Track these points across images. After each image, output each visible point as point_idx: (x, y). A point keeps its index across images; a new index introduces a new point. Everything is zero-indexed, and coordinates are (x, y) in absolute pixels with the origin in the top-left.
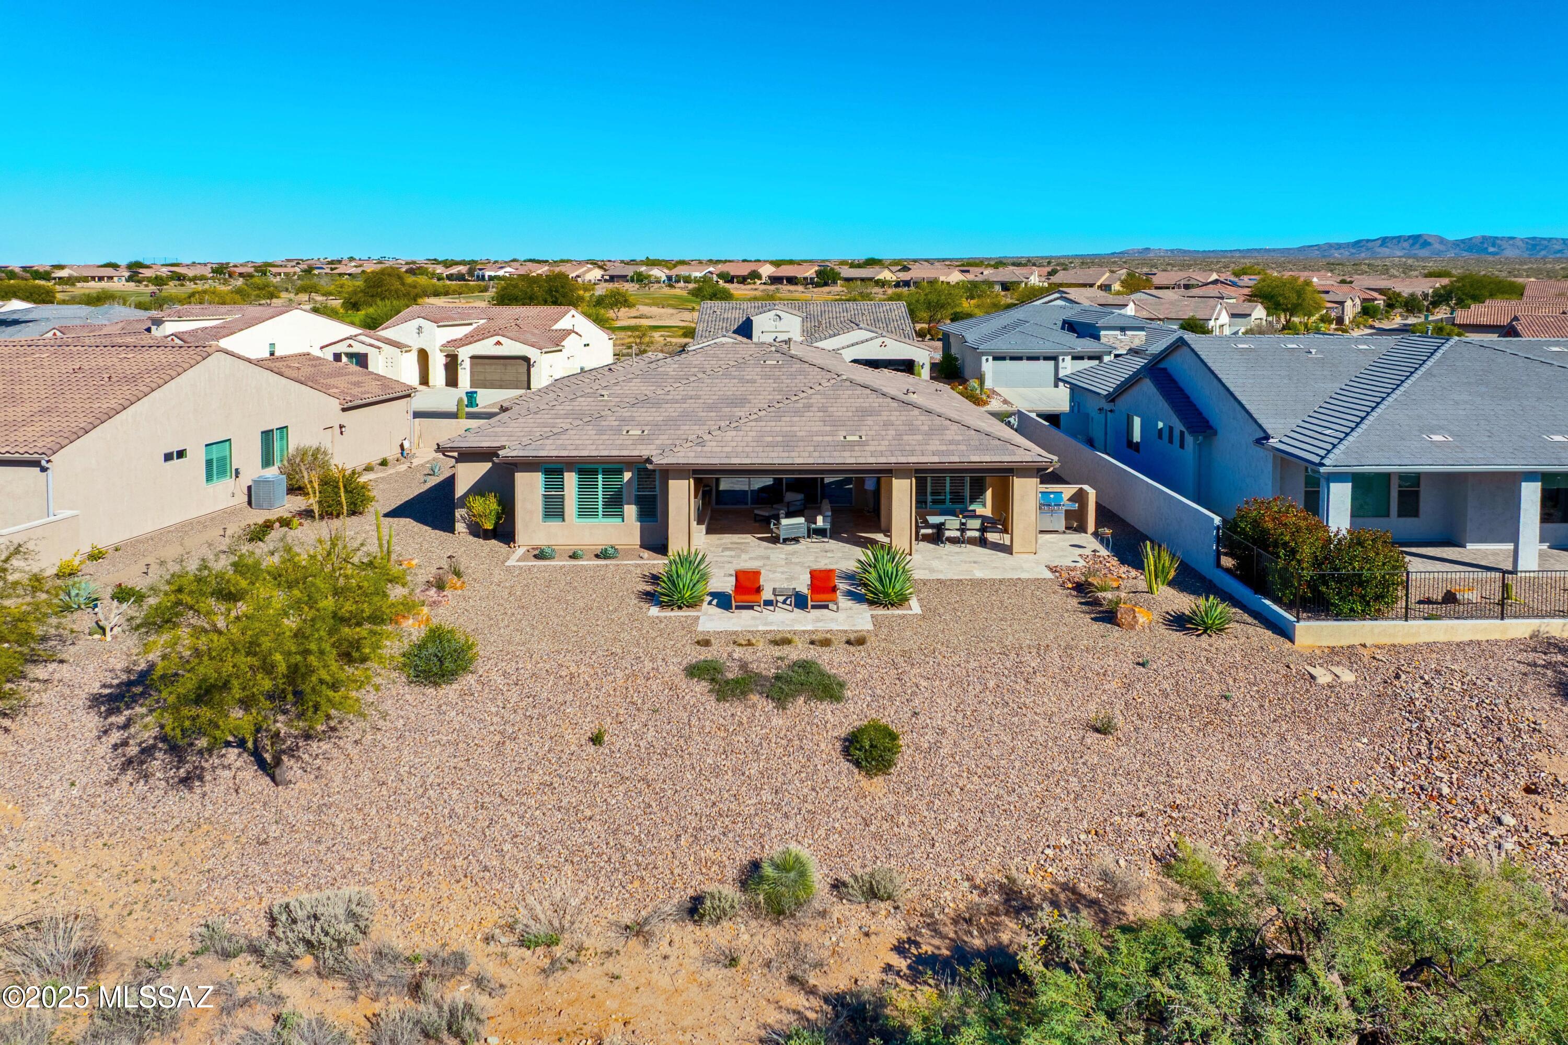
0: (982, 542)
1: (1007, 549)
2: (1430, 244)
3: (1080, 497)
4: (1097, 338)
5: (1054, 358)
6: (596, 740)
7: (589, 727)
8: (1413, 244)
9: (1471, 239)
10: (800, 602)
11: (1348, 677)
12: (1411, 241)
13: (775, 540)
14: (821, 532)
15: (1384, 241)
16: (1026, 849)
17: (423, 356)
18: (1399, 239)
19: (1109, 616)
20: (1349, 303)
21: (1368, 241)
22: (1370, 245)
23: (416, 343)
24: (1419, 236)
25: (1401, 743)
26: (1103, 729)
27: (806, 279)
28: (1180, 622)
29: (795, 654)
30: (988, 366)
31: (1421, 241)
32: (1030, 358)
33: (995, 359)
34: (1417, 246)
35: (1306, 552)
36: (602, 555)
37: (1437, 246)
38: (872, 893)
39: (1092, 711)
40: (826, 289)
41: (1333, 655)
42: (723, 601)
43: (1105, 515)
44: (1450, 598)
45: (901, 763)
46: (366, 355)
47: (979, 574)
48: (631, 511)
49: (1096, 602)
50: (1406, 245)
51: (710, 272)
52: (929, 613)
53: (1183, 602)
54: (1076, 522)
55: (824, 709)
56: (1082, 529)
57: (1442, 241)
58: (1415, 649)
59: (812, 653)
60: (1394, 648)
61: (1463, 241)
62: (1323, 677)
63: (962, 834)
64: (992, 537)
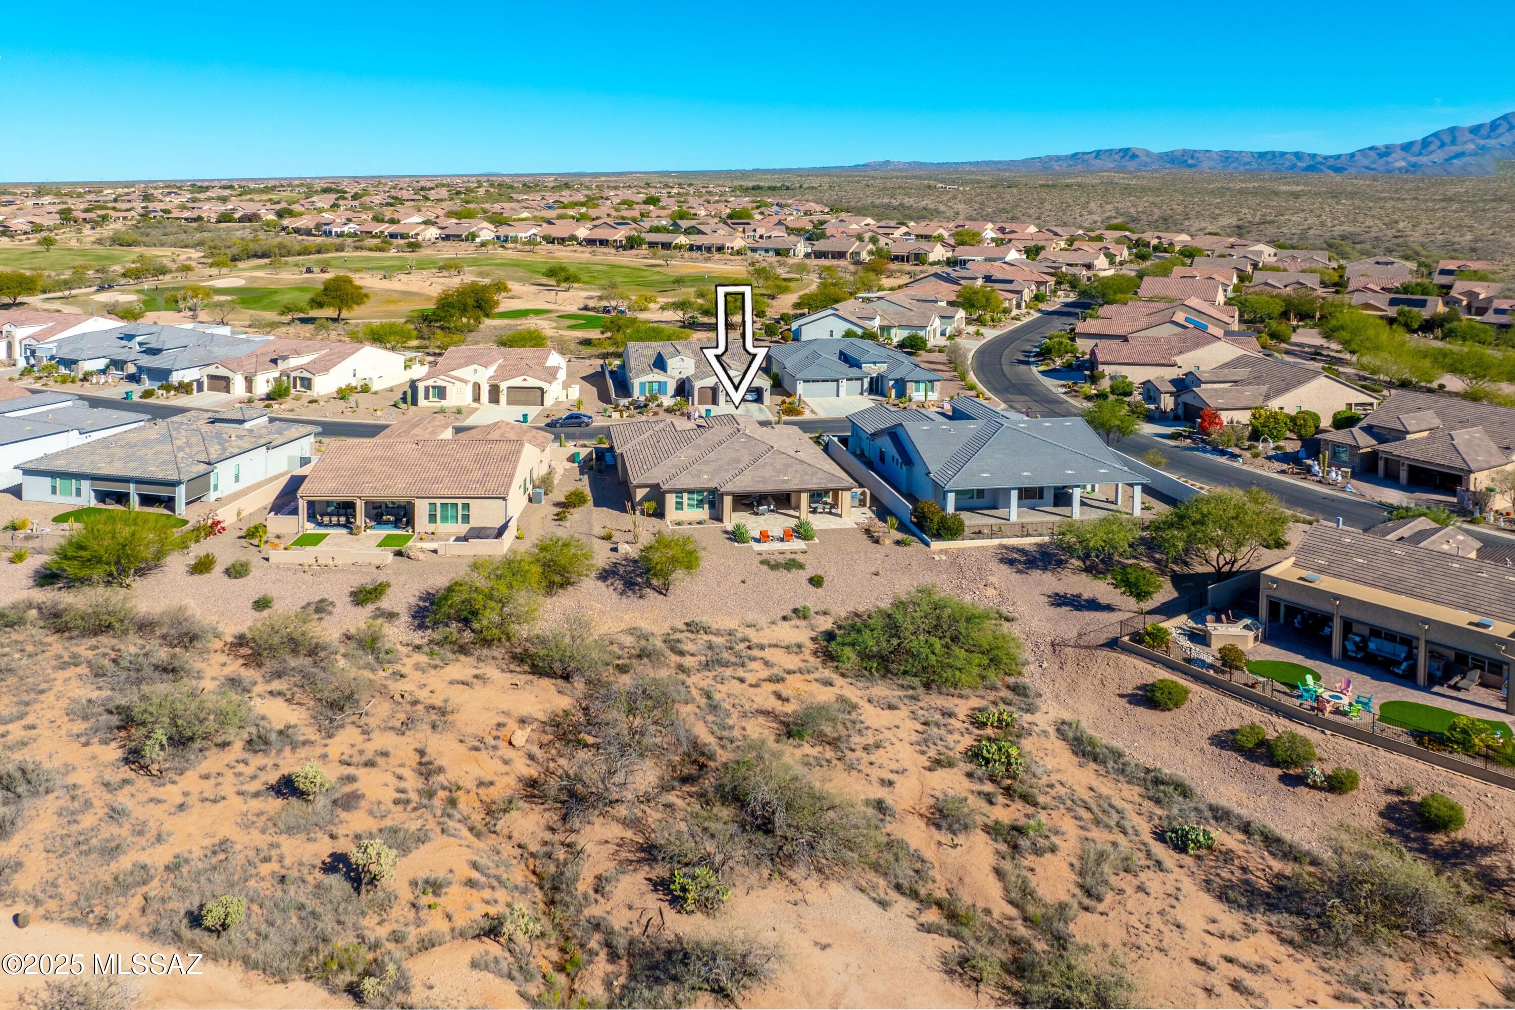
0: (830, 513)
1: (840, 516)
2: (1137, 156)
3: (863, 493)
4: (860, 368)
5: (837, 381)
6: (743, 582)
7: (739, 579)
8: (1123, 157)
9: (1173, 152)
10: (782, 540)
11: (944, 558)
12: (1121, 154)
13: (757, 514)
14: (772, 511)
15: (1098, 154)
16: (859, 603)
17: (477, 387)
18: (1110, 152)
19: (877, 542)
20: (1026, 291)
21: (1084, 153)
22: (1086, 157)
23: (473, 379)
24: (1128, 149)
25: (955, 576)
26: (877, 574)
27: (615, 241)
28: (898, 543)
29: (789, 556)
30: (801, 388)
31: (1130, 153)
32: (823, 381)
33: (805, 381)
34: (1127, 158)
35: (936, 520)
36: (699, 523)
37: (1143, 158)
38: (825, 613)
39: (873, 570)
40: (634, 252)
41: (942, 551)
42: (758, 541)
43: (874, 498)
44: (980, 532)
45: (825, 584)
46: (445, 388)
47: (833, 527)
48: (706, 506)
49: (872, 537)
50: (1117, 157)
51: (535, 235)
52: (822, 542)
53: (899, 536)
54: (862, 503)
55: (801, 571)
56: (864, 505)
57: (1148, 153)
58: (965, 549)
59: (793, 556)
60: (959, 549)
61: (1166, 154)
62: (937, 558)
63: (843, 601)
64: (833, 511)
